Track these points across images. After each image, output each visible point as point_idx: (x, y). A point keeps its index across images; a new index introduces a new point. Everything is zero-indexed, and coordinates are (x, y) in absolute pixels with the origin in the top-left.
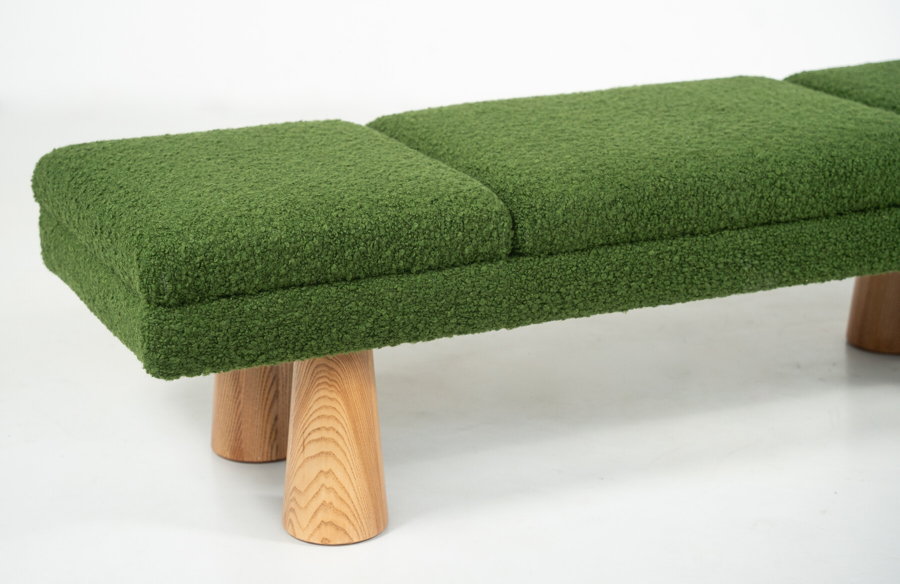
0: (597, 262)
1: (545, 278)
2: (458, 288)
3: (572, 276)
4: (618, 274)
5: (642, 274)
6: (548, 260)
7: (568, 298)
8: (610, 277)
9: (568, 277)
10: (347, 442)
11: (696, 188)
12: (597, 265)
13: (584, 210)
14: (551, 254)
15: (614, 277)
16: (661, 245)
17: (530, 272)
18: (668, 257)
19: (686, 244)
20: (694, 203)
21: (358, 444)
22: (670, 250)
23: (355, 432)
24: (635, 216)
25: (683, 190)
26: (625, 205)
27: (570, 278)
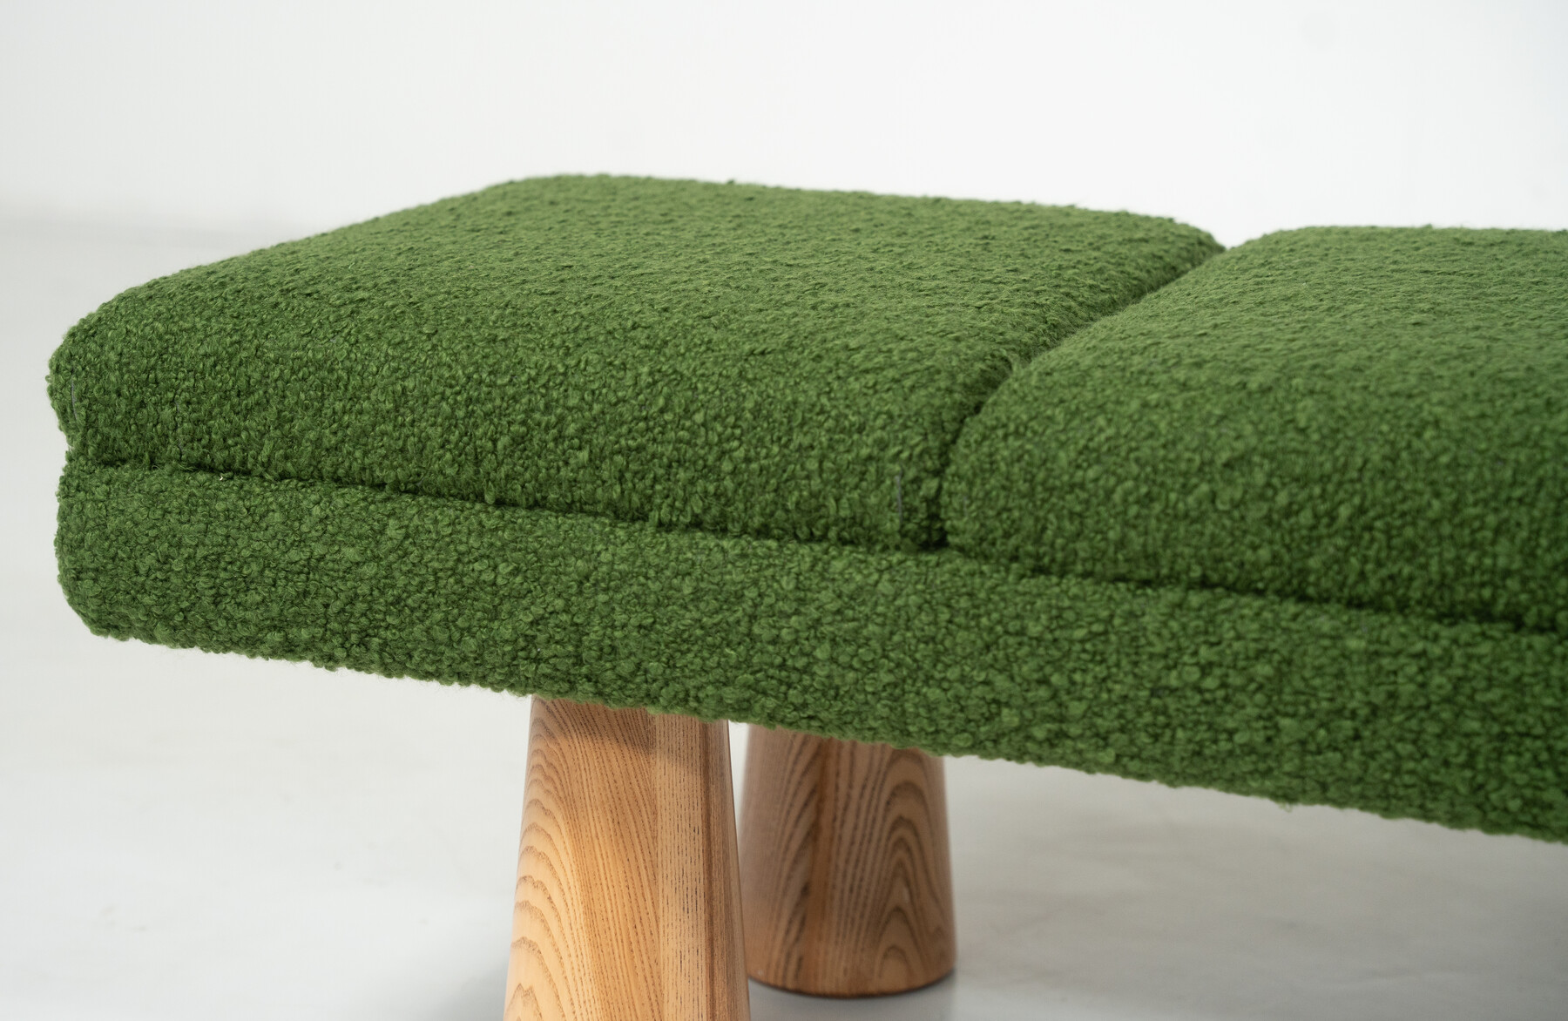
0: (1174, 625)
1: (1007, 632)
2: (760, 595)
3: (1088, 646)
4: (1236, 680)
5: (1318, 701)
6: (1028, 584)
7: (1076, 708)
8: (1210, 683)
9: (1077, 647)
10: (567, 931)
11: (1532, 481)
12: (1173, 636)
13: (1142, 467)
14: (1039, 570)
15: (1224, 685)
16: (1395, 629)
17: (964, 603)
18: (1412, 669)
19: (1485, 648)
20: (1518, 524)
21: (596, 946)
22: (1424, 653)
23: (589, 911)
24: (1306, 518)
25: (1488, 475)
26: (1275, 481)
27: (1084, 651)
